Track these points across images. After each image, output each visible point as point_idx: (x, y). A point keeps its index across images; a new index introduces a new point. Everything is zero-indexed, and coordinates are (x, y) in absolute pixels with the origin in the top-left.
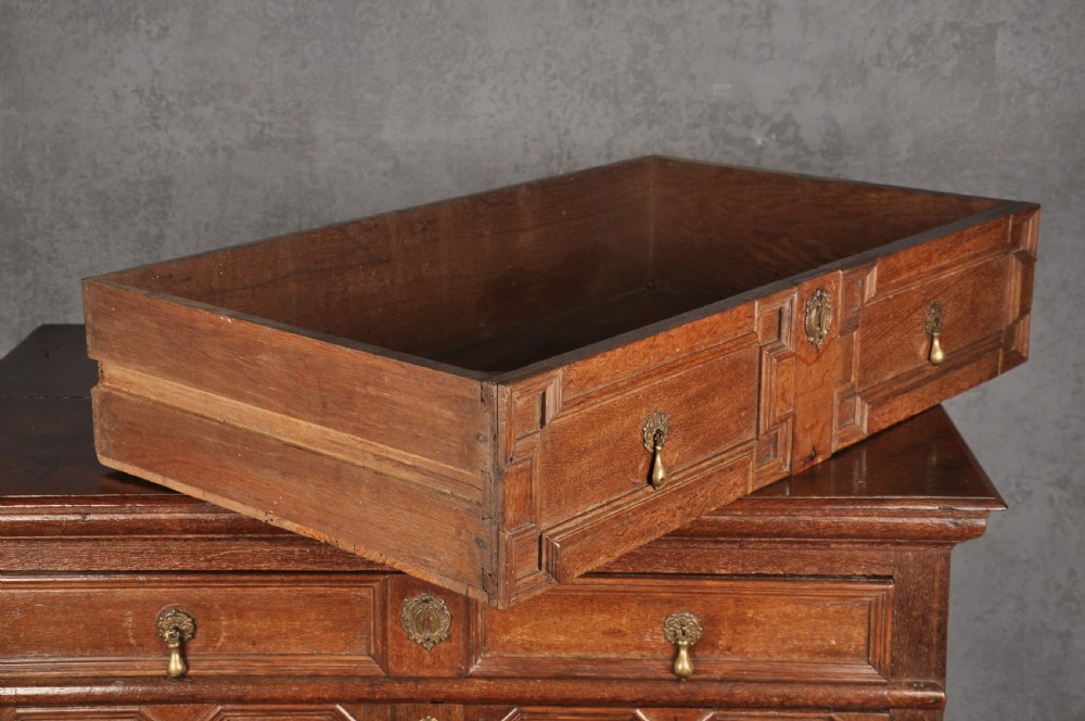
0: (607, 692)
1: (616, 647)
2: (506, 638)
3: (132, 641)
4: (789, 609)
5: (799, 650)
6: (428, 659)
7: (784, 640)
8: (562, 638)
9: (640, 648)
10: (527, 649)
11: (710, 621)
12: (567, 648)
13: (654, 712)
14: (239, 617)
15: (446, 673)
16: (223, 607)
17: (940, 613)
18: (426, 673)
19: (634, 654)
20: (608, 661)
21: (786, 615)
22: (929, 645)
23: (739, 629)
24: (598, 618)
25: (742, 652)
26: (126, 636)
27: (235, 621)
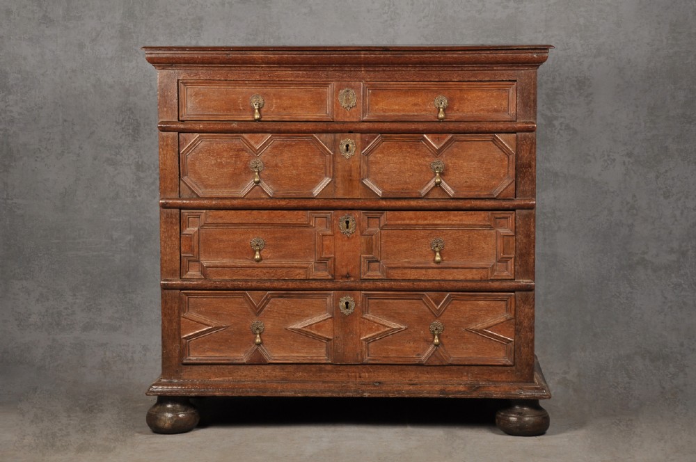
0: (413, 127)
1: (417, 111)
2: (377, 107)
3: (241, 108)
4: (479, 94)
5: (483, 110)
6: (348, 114)
7: (478, 106)
8: (397, 107)
9: (425, 110)
10: (384, 112)
11: (451, 100)
12: (399, 111)
13: (430, 135)
14: (280, 99)
15: (355, 120)
16: (274, 95)
17: (534, 94)
18: (347, 120)
19: (423, 113)
20: (414, 115)
21: (478, 96)
22: (530, 107)
23: (462, 102)
24: (410, 99)
25: (463, 111)
26: (239, 106)
27: (278, 101)
